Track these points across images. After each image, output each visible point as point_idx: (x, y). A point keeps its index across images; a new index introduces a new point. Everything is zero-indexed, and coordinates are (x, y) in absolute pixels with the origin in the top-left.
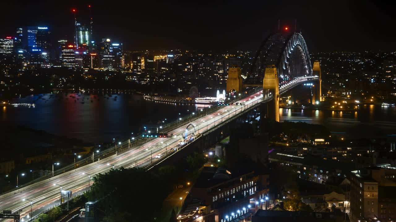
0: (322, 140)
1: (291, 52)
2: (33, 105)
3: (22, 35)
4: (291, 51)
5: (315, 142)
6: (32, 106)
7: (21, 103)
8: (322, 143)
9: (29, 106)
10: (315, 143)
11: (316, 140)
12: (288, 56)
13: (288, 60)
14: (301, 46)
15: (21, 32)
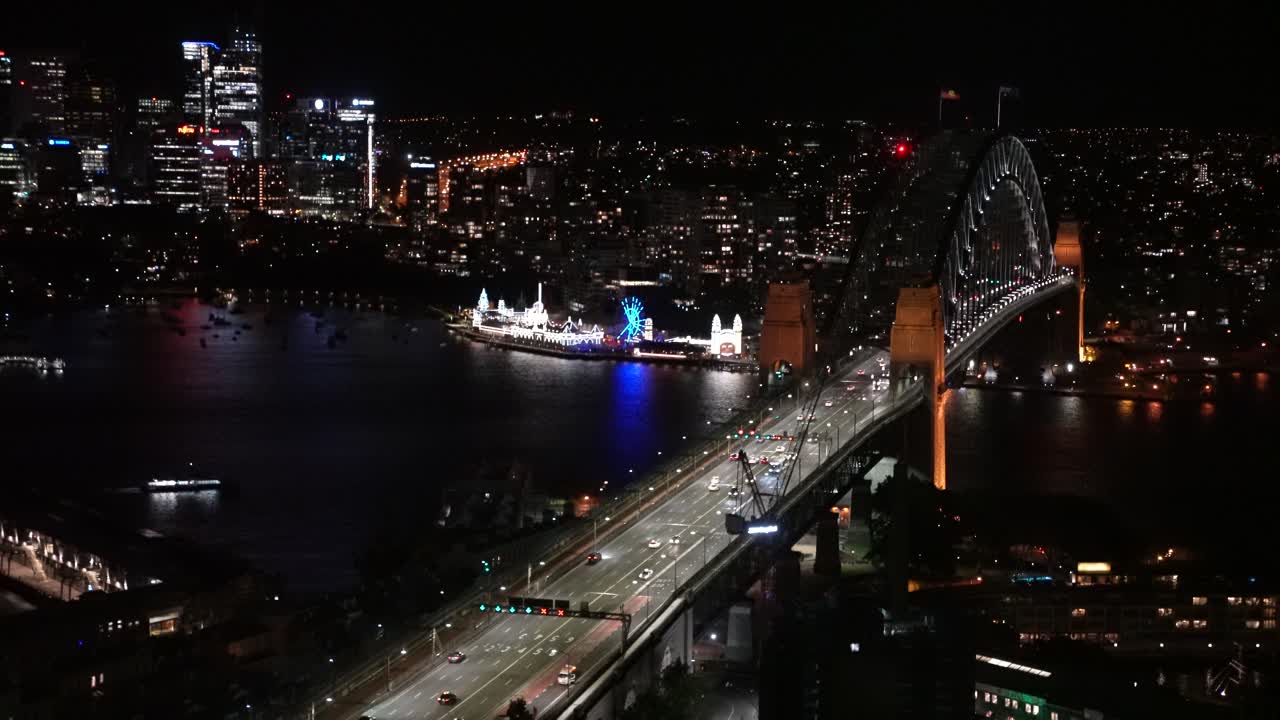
0: (1102, 567)
1: (983, 209)
2: (57, 364)
3: (9, 82)
4: (985, 205)
5: (1078, 574)
6: (51, 369)
7: (11, 355)
8: (1102, 581)
9: (42, 369)
10: (1077, 579)
11: (1083, 567)
12: (973, 226)
13: (975, 239)
14: (1016, 180)
15: (9, 70)
